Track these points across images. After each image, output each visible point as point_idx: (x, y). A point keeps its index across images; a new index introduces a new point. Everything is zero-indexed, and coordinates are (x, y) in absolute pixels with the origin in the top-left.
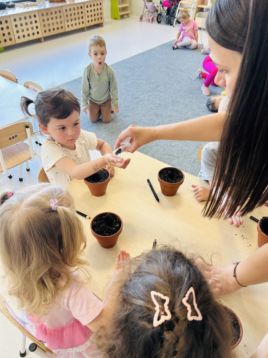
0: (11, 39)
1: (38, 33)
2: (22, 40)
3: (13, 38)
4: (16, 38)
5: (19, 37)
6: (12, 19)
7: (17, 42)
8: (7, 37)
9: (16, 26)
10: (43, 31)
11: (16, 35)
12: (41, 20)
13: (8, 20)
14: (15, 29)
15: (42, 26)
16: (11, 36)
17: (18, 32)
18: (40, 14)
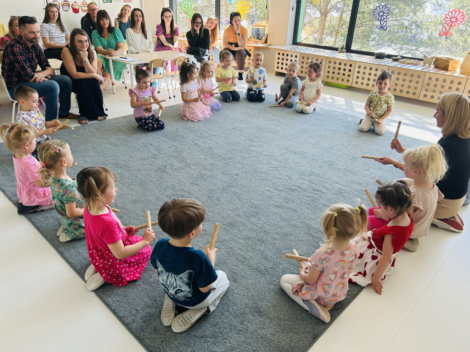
0: (348, 81)
2: (359, 86)
4: (354, 82)
5: (357, 83)
6: (357, 66)
7: (353, 86)
8: (346, 78)
9: (358, 72)
13: (353, 65)
14: (356, 74)
16: (350, 79)
17: (358, 77)
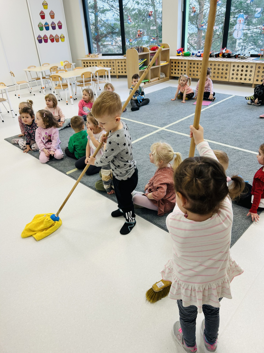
0: (226, 78)
1: (250, 80)
2: (234, 81)
3: (228, 77)
4: (231, 78)
6: (232, 65)
7: (230, 81)
8: (224, 75)
9: (233, 70)
10: (255, 80)
11: (231, 76)
12: (257, 71)
13: (229, 65)
14: (232, 72)
15: (256, 76)
18: (257, 66)
